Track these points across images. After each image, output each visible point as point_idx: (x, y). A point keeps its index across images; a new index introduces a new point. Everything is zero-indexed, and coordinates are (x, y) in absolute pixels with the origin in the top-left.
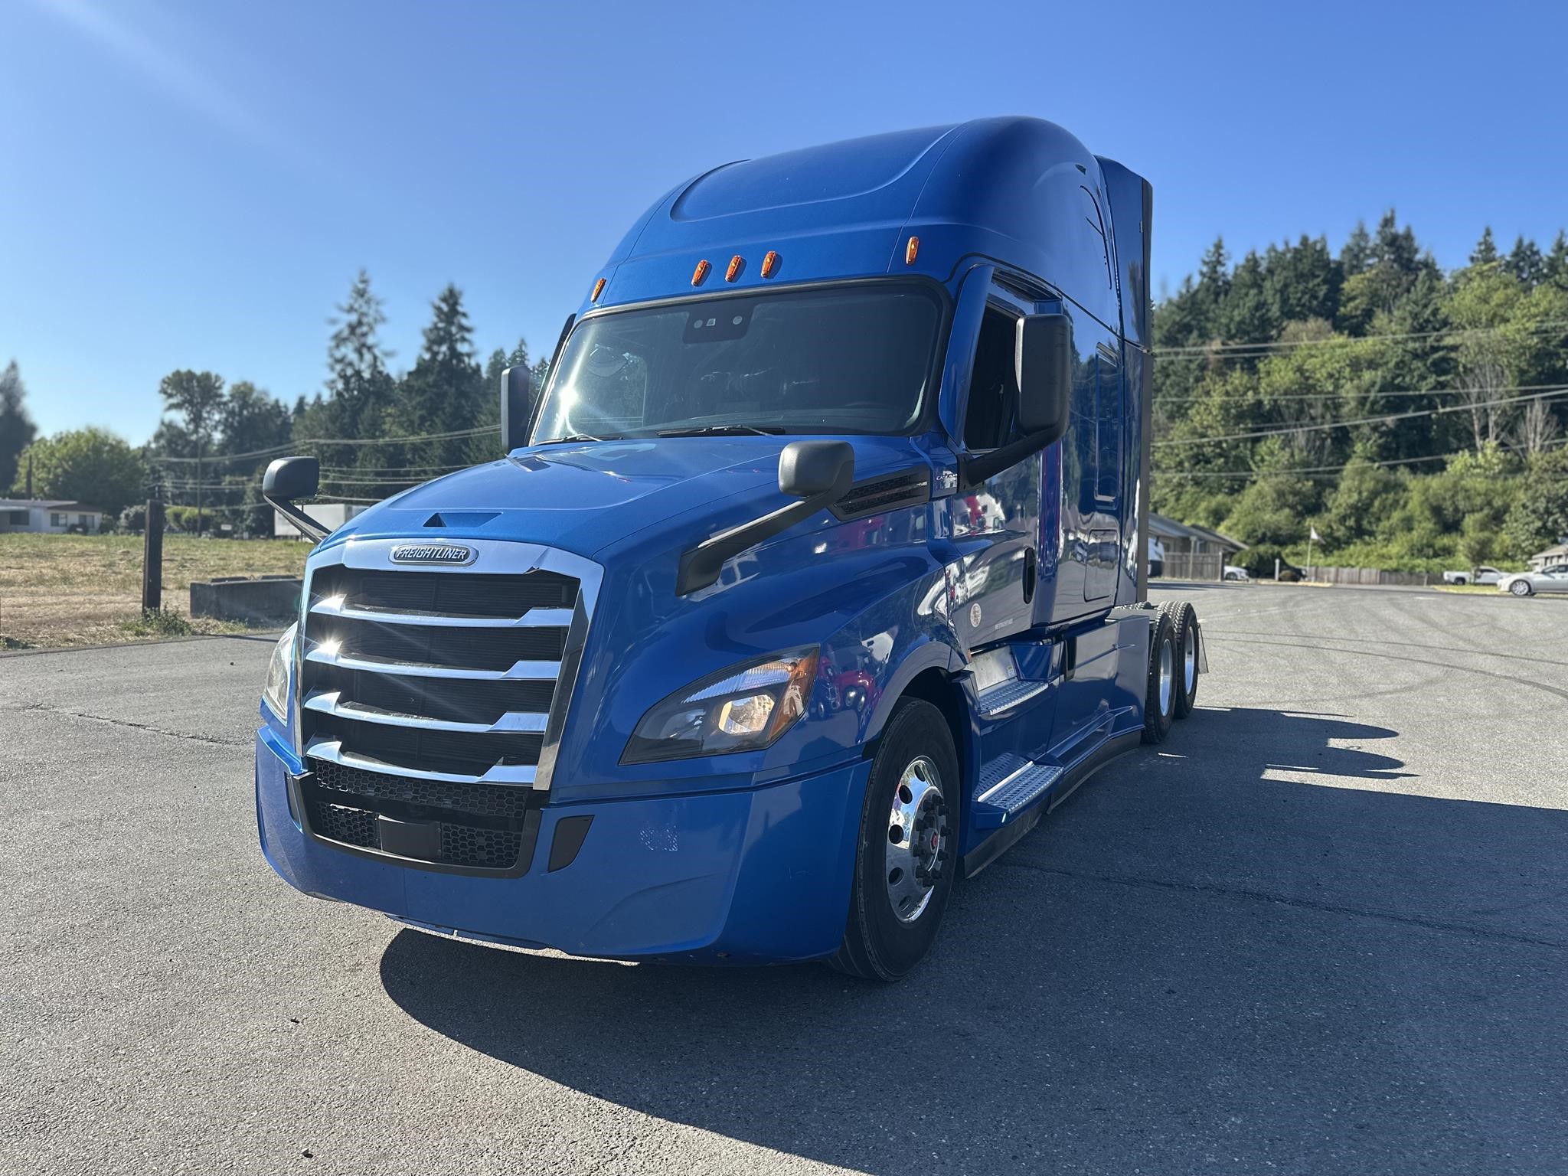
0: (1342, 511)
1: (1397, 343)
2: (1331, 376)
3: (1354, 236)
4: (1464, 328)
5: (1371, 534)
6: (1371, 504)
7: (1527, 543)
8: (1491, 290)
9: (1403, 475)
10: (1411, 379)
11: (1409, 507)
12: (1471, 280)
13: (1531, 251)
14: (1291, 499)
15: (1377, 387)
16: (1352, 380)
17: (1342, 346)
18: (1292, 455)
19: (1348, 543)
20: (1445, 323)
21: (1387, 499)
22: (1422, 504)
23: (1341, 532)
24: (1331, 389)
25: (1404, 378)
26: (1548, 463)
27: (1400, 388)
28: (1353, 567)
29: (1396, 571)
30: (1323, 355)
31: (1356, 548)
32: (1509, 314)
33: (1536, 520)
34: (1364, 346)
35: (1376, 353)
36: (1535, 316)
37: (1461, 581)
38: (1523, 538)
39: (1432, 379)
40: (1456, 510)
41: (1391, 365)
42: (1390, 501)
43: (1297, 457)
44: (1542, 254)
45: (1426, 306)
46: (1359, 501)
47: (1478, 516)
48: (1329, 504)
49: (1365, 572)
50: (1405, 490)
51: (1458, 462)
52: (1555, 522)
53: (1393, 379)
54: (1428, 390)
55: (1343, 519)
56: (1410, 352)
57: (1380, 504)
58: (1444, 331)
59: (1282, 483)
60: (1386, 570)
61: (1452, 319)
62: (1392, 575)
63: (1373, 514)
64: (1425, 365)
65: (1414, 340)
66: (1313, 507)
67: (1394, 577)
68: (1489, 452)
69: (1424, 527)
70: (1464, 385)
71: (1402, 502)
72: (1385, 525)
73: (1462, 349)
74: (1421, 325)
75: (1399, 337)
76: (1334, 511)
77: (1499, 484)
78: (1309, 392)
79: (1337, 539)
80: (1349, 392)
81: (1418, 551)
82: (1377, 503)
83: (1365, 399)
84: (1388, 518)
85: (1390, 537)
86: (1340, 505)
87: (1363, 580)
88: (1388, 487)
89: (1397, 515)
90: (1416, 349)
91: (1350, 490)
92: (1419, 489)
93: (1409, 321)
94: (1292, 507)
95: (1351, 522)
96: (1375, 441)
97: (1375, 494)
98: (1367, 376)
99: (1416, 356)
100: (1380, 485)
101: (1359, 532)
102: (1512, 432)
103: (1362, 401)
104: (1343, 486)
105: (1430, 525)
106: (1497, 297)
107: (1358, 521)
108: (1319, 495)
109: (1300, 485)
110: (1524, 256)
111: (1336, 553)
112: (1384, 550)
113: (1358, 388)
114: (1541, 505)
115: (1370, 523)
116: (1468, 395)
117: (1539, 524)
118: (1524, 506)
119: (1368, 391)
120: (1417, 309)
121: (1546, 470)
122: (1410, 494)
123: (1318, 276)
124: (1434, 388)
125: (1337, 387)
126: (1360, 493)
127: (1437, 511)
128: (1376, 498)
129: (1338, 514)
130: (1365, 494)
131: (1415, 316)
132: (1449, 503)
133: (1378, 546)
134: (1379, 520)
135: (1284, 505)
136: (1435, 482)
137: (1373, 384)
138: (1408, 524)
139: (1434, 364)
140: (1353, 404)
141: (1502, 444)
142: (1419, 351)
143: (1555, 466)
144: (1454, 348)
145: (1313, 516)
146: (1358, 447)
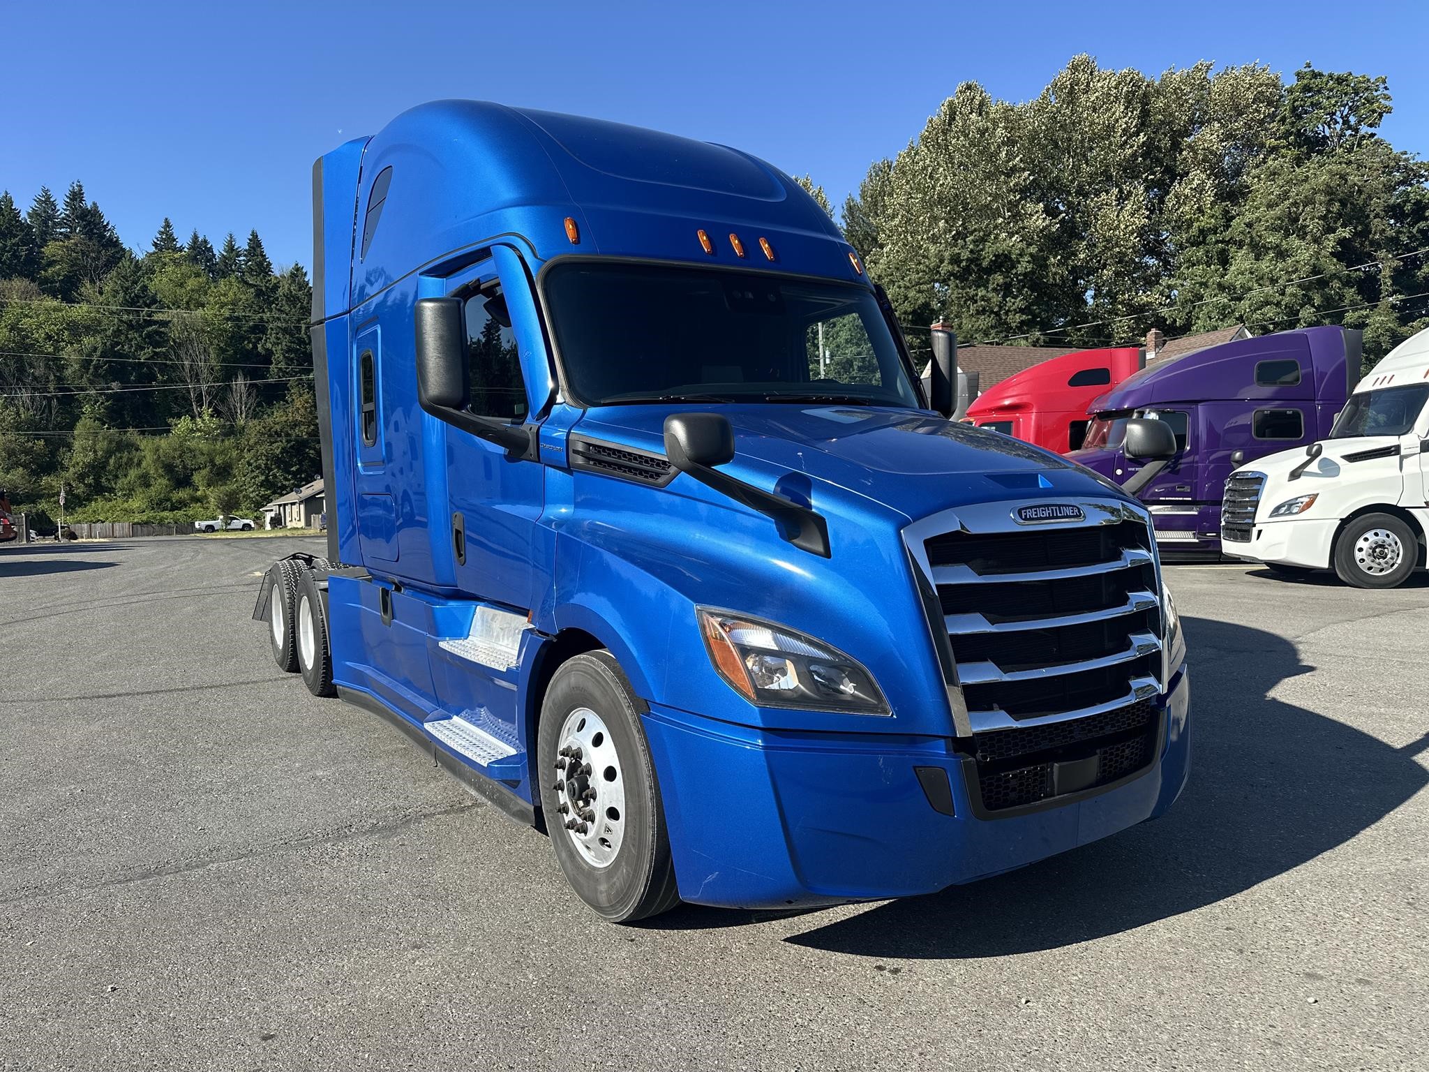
0: (79, 469)
1: (112, 313)
2: (49, 337)
3: (39, 202)
4: (169, 308)
5: (111, 490)
6: (107, 462)
7: (254, 494)
8: (185, 277)
9: (132, 434)
10: (130, 348)
11: (144, 464)
12: (165, 264)
13: (206, 247)
14: (23, 458)
15: (98, 353)
16: (72, 344)
17: (55, 310)
18: (18, 414)
19: (89, 500)
20: (154, 301)
21: (121, 458)
22: (155, 462)
23: (80, 490)
24: (51, 350)
25: (123, 346)
26: (264, 428)
27: (121, 356)
28: (103, 522)
29: (146, 523)
30: (38, 316)
31: (98, 504)
32: (203, 299)
33: (259, 475)
34: (80, 311)
35: (92, 320)
36: (226, 304)
37: (211, 529)
38: (251, 490)
39: (149, 350)
40: (185, 467)
41: (109, 333)
42: (125, 460)
43: (23, 416)
44: (216, 252)
45: (135, 282)
46: (95, 460)
47: (204, 472)
48: (66, 462)
49: (117, 526)
50: (137, 449)
51: (182, 425)
52: (275, 476)
53: (113, 346)
54: (146, 359)
55: (81, 477)
56: (125, 323)
57: (115, 463)
58: (153, 308)
59: (10, 441)
60: (138, 523)
61: (159, 297)
62: (143, 527)
63: (110, 472)
64: (141, 336)
65: (128, 312)
66: (50, 466)
67: (145, 529)
68: (206, 418)
69: (160, 484)
70: (179, 357)
71: (136, 460)
72: (122, 482)
73: (171, 325)
74: (132, 299)
75: (114, 308)
76: (72, 469)
77: (218, 445)
78: (27, 351)
79: (77, 497)
80: (70, 354)
81: (160, 504)
82: (112, 461)
83: (89, 362)
84: (126, 476)
85: (129, 494)
86: (78, 464)
87: (117, 533)
88: (121, 446)
89: (133, 473)
90: (131, 321)
91: (84, 449)
92: (150, 448)
93: (122, 294)
94: (25, 466)
95: (90, 480)
96: (102, 403)
97: (109, 453)
98: (87, 341)
99: (130, 326)
100: (114, 444)
101: (99, 490)
102: (223, 400)
103: (86, 364)
104: (77, 445)
105: (164, 482)
106: (192, 283)
107: (97, 480)
108: (53, 453)
109: (30, 444)
110: (200, 249)
111: (79, 510)
112: (126, 505)
113: (80, 352)
114: (262, 462)
115: (108, 480)
116: (183, 366)
117: (263, 478)
118: (250, 464)
119: (89, 355)
120: (128, 284)
121: (263, 434)
122: (143, 454)
123: (15, 236)
124: (152, 358)
125: (57, 349)
126: (95, 452)
127: (169, 469)
128: (111, 456)
129: (76, 473)
130: (100, 453)
131: (126, 290)
132: (178, 461)
133: (119, 503)
134: (116, 477)
135: (17, 464)
136: (163, 443)
137: (95, 349)
138: (145, 481)
139: (149, 335)
140: (76, 366)
141: (216, 410)
142: (134, 322)
143: (269, 430)
144: (165, 324)
145: (49, 475)
146: (87, 408)
